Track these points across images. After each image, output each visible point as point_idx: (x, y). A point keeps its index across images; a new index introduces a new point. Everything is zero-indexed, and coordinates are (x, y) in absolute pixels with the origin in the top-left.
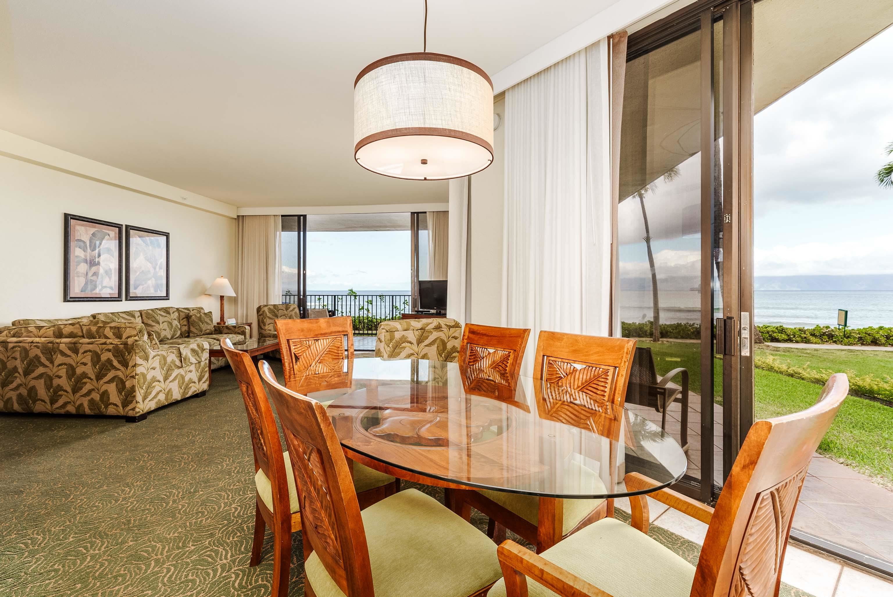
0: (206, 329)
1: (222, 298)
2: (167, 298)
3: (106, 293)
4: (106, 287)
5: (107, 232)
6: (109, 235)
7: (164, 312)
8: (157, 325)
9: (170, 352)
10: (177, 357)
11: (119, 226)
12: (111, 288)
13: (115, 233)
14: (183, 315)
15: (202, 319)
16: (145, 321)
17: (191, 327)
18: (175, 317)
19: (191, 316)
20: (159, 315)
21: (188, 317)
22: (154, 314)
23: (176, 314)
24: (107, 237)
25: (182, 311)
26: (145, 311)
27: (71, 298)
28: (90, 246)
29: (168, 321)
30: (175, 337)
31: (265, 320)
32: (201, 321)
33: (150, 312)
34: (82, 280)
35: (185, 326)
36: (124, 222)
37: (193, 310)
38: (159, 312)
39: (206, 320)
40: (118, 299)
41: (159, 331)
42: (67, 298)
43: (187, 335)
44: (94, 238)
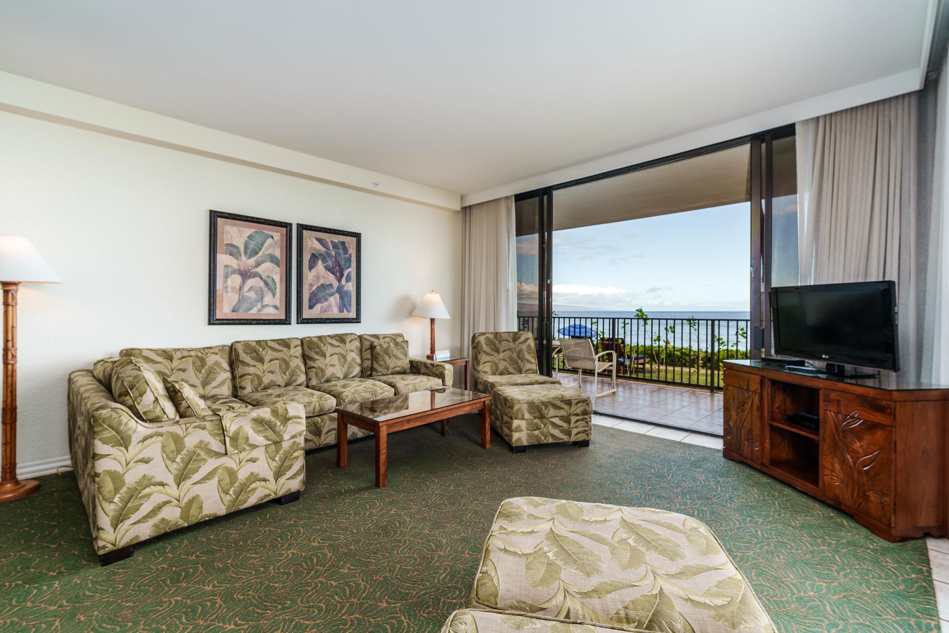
1: (433, 321)
2: (357, 320)
3: (270, 312)
4: (267, 306)
5: (270, 233)
6: (272, 237)
7: (337, 341)
8: (321, 359)
11: (287, 226)
12: (276, 307)
13: (282, 235)
14: (367, 344)
15: (389, 352)
16: (307, 353)
17: (374, 362)
18: (353, 348)
19: (375, 347)
20: (327, 345)
21: (372, 348)
22: (319, 342)
23: (357, 343)
24: (270, 240)
25: (366, 339)
26: (308, 339)
27: (217, 319)
28: (246, 253)
29: (341, 354)
30: (351, 376)
32: (387, 354)
33: (316, 340)
34: (235, 298)
35: (368, 359)
36: (294, 219)
37: (383, 338)
38: (330, 340)
39: (394, 353)
40: (286, 322)
41: (323, 367)
42: (212, 321)
43: (369, 373)
44: (250, 242)
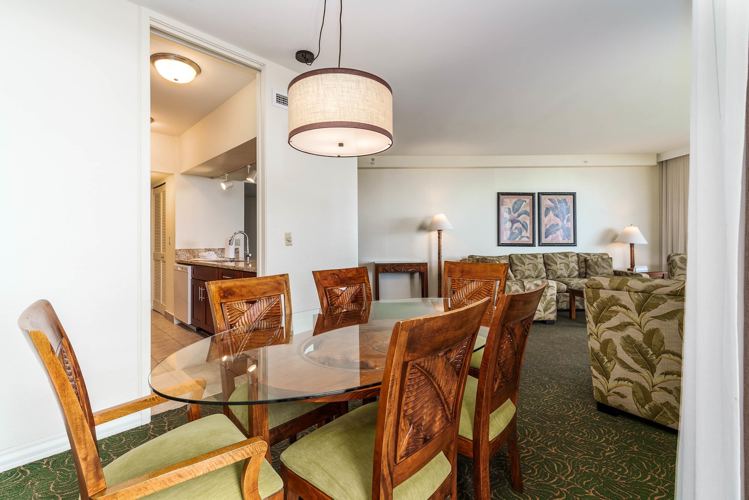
0: (602, 272)
1: (632, 245)
2: (574, 244)
3: (525, 240)
4: (524, 237)
5: (524, 199)
6: (526, 202)
7: (563, 256)
8: (555, 265)
9: (514, 284)
10: (521, 288)
11: (533, 195)
12: (528, 237)
13: (530, 200)
14: (582, 259)
15: (598, 264)
16: (546, 262)
17: (588, 270)
18: (573, 260)
19: (588, 260)
20: (558, 258)
21: (586, 261)
22: (553, 256)
23: (576, 258)
24: (524, 203)
25: (581, 256)
26: (547, 254)
27: (501, 244)
28: (513, 210)
29: (566, 263)
30: (572, 276)
31: (674, 270)
32: (597, 265)
33: (551, 255)
34: (509, 233)
35: (583, 268)
36: (536, 191)
37: (594, 255)
38: (559, 255)
39: (602, 265)
40: (533, 245)
41: (556, 270)
42: (499, 244)
43: (584, 275)
44: (515, 205)
